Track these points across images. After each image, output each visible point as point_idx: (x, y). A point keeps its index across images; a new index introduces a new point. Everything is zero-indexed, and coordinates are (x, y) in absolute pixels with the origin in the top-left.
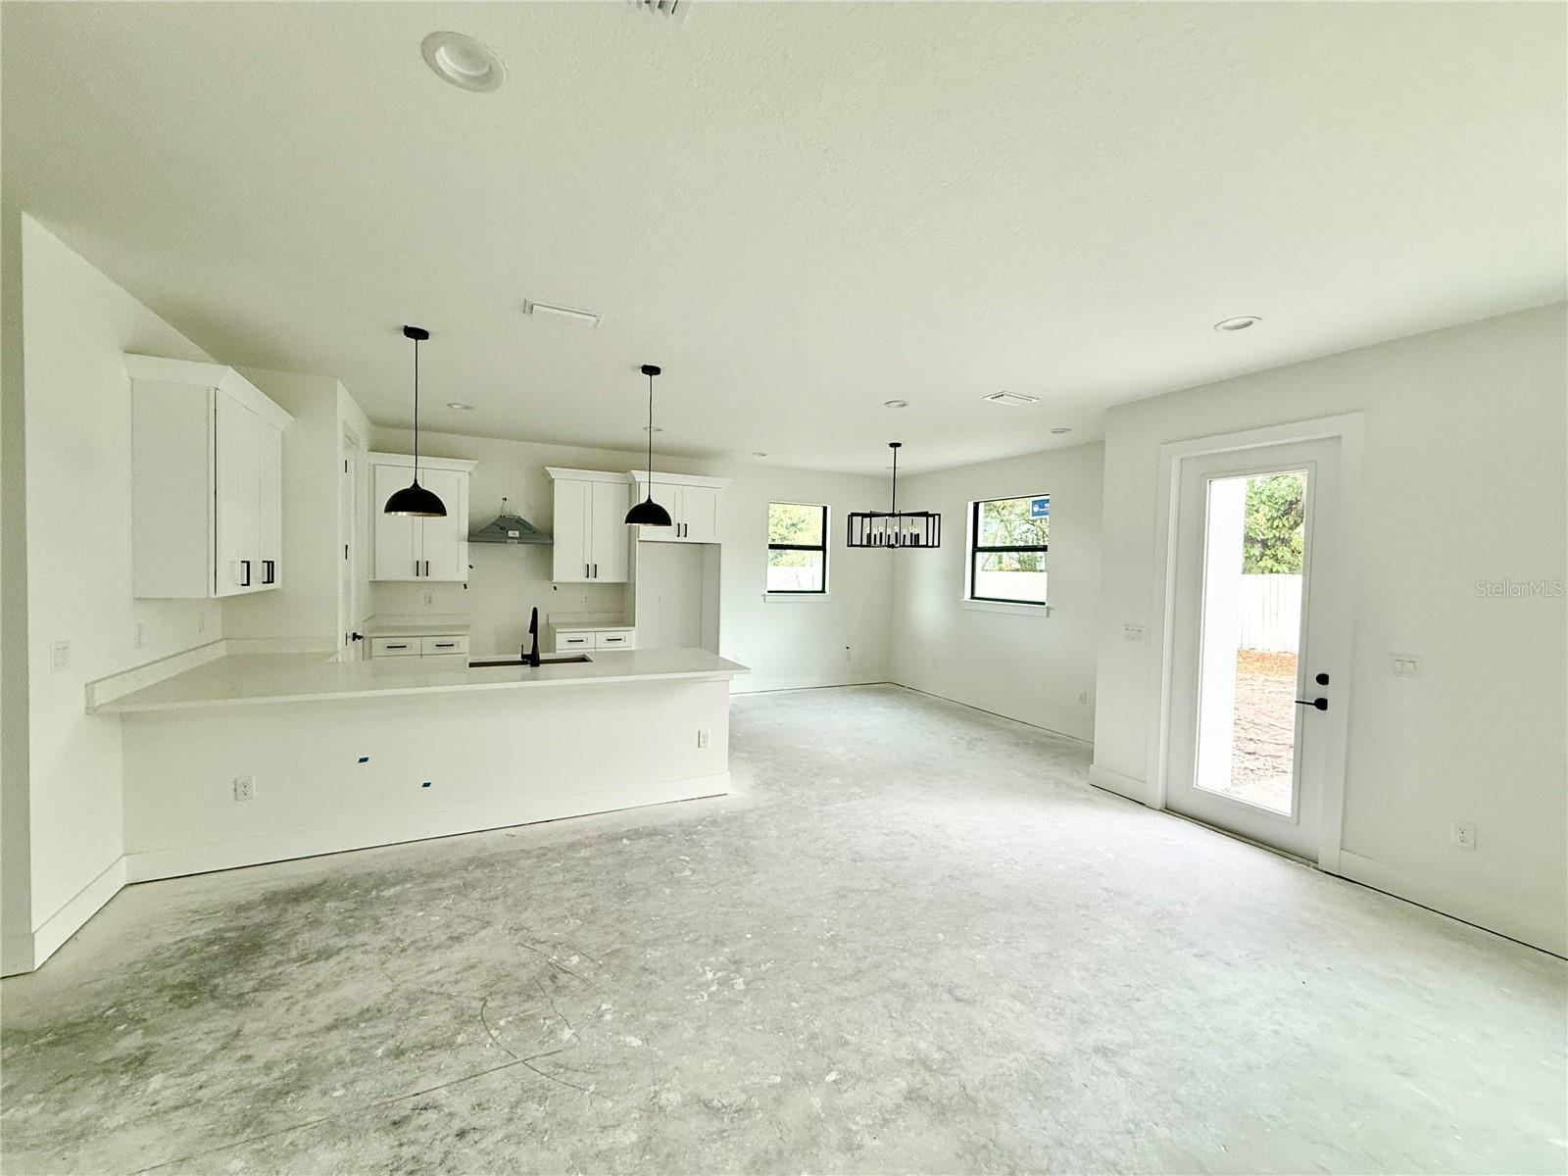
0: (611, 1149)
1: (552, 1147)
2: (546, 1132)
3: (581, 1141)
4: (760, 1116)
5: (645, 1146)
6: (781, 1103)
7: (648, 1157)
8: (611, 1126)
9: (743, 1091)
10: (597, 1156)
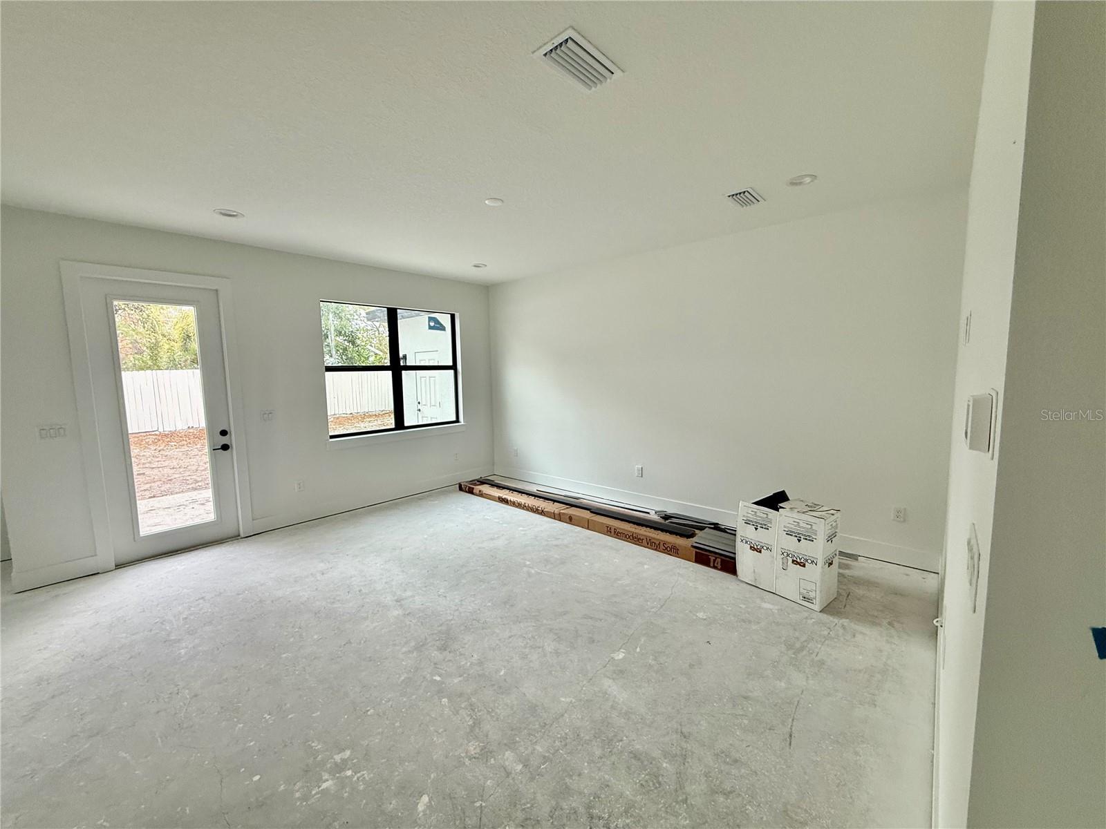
0: (520, 761)
1: (532, 797)
2: (524, 809)
3: (521, 782)
4: (473, 700)
5: (511, 745)
6: (461, 694)
7: (517, 739)
8: (506, 771)
9: (458, 713)
10: (527, 765)
